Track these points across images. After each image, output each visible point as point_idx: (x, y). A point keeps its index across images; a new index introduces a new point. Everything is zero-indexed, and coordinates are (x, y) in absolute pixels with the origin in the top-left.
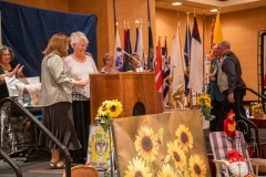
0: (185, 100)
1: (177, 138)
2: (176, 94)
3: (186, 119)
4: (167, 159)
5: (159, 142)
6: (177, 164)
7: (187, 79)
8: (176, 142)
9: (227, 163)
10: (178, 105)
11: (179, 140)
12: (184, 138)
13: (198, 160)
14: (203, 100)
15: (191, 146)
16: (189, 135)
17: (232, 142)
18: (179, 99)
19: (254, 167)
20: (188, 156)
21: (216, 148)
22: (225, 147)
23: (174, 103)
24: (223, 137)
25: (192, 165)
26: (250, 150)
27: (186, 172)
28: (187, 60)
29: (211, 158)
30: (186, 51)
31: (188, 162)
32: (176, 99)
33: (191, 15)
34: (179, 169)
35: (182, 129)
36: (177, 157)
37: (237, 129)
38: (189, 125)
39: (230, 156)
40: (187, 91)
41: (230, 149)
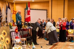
0: (6, 24)
1: (2, 34)
2: (3, 22)
3: (5, 29)
6: (2, 40)
7: (6, 19)
8: (2, 35)
9: (15, 39)
10: (4, 25)
11: (3, 34)
12: (4, 34)
13: (8, 39)
14: (10, 24)
15: (6, 36)
16: (6, 33)
17: (17, 34)
19: (21, 40)
20: (5, 38)
21: (13, 36)
22: (15, 36)
23: (3, 25)
24: (15, 33)
25: (6, 40)
26: (21, 36)
27: (4, 42)
28: (7, 14)
29: (11, 38)
30: (6, 11)
31: (5, 39)
32: (3, 24)
33: (8, 2)
34: (2, 42)
35: (4, 31)
36: (2, 39)
37: (18, 31)
38: (6, 30)
39: (16, 38)
40: (6, 22)
41: (16, 36)
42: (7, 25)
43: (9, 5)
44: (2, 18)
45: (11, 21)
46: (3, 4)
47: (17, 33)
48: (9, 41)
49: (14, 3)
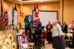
0: (12, 27)
1: (8, 38)
2: (9, 25)
3: (11, 32)
4: (5, 44)
5: (3, 39)
6: (8, 45)
7: (13, 21)
9: (22, 44)
10: (10, 29)
11: (9, 38)
13: (14, 44)
14: (17, 27)
15: (12, 40)
16: (12, 37)
17: (24, 39)
18: (10, 27)
19: (29, 45)
21: (20, 40)
22: (22, 40)
24: (22, 37)
25: (12, 45)
26: (28, 40)
27: (10, 48)
28: (13, 16)
29: (18, 43)
30: (13, 13)
31: (11, 44)
32: (9, 27)
34: (8, 47)
35: (10, 35)
36: (8, 43)
38: (12, 34)
39: (23, 42)
40: (13, 25)
42: (13, 29)
43: (16, 6)
44: (8, 21)
45: (18, 24)
46: (9, 6)
47: (24, 37)
48: (16, 46)
49: (21, 4)
